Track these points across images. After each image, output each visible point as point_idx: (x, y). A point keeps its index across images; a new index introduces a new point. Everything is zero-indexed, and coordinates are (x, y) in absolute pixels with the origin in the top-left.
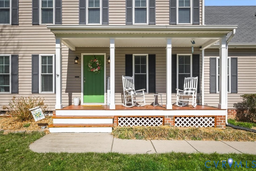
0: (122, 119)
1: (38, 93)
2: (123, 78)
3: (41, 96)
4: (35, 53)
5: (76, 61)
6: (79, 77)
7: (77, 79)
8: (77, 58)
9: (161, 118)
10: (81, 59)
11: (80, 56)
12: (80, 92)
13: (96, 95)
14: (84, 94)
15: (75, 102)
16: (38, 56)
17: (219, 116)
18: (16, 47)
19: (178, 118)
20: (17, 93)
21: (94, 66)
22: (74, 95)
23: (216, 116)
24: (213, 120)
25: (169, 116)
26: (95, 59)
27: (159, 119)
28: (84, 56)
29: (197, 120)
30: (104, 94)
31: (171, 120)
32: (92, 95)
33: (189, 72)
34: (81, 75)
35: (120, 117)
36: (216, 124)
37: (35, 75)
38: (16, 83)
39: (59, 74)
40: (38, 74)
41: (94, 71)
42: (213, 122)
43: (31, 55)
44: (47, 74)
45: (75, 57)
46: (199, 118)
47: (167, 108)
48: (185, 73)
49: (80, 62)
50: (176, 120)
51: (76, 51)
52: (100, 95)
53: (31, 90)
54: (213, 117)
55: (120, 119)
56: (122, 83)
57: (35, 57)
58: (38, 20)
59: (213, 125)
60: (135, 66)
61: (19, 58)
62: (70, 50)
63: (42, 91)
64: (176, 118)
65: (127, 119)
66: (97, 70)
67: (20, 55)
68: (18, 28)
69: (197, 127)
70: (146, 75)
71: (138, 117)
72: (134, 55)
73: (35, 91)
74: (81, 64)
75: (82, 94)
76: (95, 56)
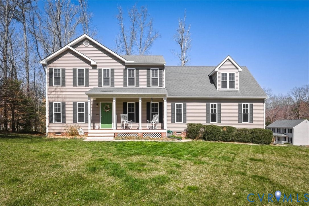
0: (119, 134)
1: (76, 123)
2: (121, 115)
3: (78, 124)
4: (75, 101)
5: (97, 106)
6: (98, 114)
7: (98, 115)
8: (97, 105)
9: (137, 133)
10: (99, 105)
11: (99, 103)
12: (99, 122)
13: (108, 124)
14: (101, 124)
15: (97, 127)
16: (76, 103)
17: (163, 133)
18: (63, 98)
19: (145, 134)
20: (65, 123)
21: (107, 108)
22: (96, 124)
23: (162, 133)
24: (161, 134)
25: (141, 133)
26: (107, 105)
27: (136, 134)
28: (101, 103)
29: (155, 135)
30: (112, 124)
31: (141, 135)
32: (106, 124)
33: (157, 112)
34: (99, 113)
35: (118, 133)
36: (162, 136)
37: (74, 113)
38: (64, 117)
39: (90, 114)
40: (76, 113)
41: (107, 111)
42: (161, 136)
43: (72, 102)
44: (81, 112)
45: (96, 104)
46: (154, 133)
47: (140, 129)
48: (155, 112)
49: (99, 106)
50: (144, 135)
51: (97, 100)
52: (110, 124)
53: (72, 121)
54: (161, 133)
55: (118, 134)
56: (120, 118)
57: (74, 104)
58: (76, 84)
59: (161, 137)
60: (129, 109)
61: (66, 104)
62: (93, 100)
63: (79, 122)
64: (144, 133)
65: (123, 134)
66: (108, 110)
67: (66, 102)
68: (65, 88)
69: (158, 137)
70: (134, 113)
71: (127, 133)
72: (128, 103)
73: (75, 121)
74: (99, 108)
75: (100, 123)
76: (107, 103)
